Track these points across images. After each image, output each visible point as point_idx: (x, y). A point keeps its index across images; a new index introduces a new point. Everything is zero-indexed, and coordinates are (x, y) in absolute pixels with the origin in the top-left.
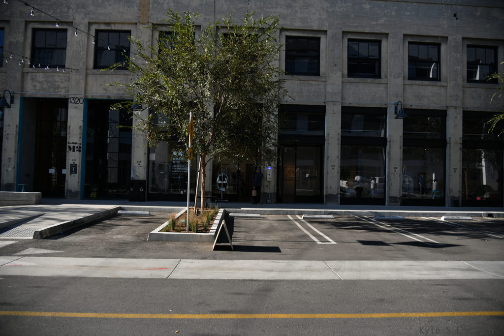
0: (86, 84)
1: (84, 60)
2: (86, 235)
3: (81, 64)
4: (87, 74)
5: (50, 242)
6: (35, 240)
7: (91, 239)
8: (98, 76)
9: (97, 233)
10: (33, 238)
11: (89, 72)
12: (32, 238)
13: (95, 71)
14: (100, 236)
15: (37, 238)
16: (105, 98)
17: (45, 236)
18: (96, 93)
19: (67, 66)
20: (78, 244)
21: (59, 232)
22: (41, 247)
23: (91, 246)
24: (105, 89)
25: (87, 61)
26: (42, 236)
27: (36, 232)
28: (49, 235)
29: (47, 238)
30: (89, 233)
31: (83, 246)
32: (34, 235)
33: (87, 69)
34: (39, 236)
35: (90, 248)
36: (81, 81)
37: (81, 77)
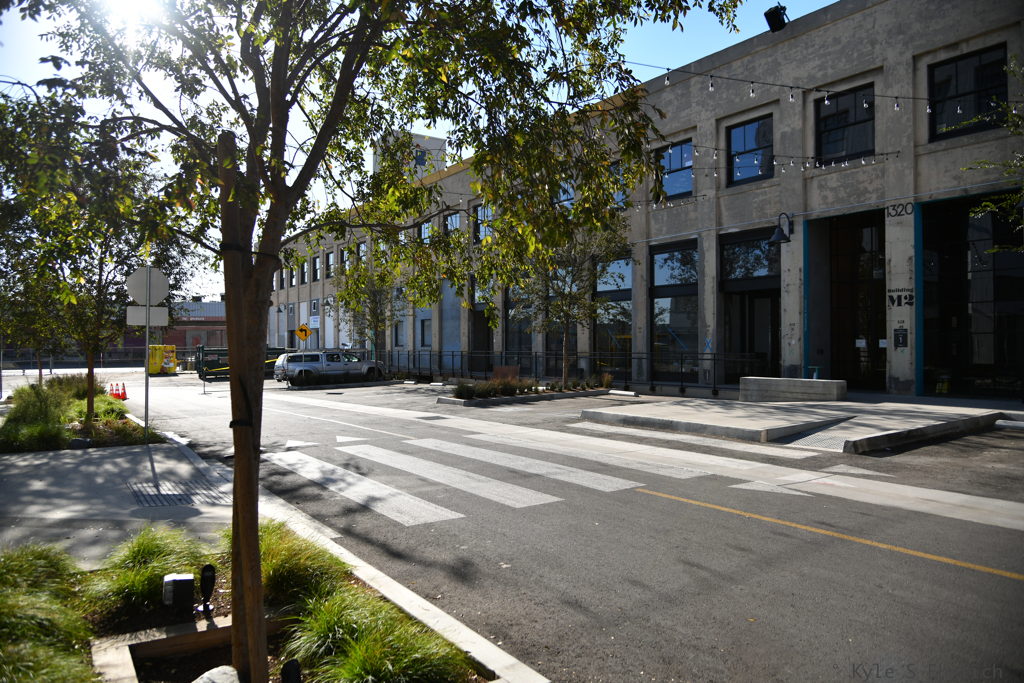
0: (917, 175)
1: (910, 130)
2: (932, 456)
3: (905, 139)
4: (917, 156)
5: (870, 460)
6: (846, 455)
7: (941, 463)
8: (940, 153)
9: (951, 455)
10: (844, 451)
11: (921, 150)
12: (842, 451)
13: (933, 146)
14: (959, 461)
15: (849, 452)
16: (957, 195)
17: (861, 451)
18: (938, 188)
19: (877, 150)
20: (918, 468)
21: (882, 447)
22: (858, 466)
23: (942, 474)
24: (955, 178)
25: (915, 132)
26: (856, 449)
27: (847, 442)
28: (867, 450)
29: (864, 453)
30: (938, 454)
31: (926, 472)
32: (845, 447)
33: (916, 146)
34: (853, 449)
35: (939, 476)
36: (907, 172)
37: (905, 164)
